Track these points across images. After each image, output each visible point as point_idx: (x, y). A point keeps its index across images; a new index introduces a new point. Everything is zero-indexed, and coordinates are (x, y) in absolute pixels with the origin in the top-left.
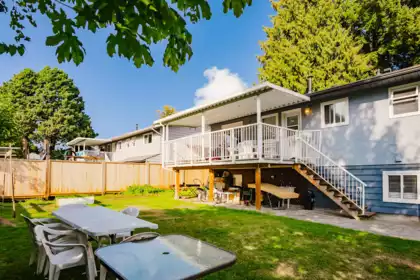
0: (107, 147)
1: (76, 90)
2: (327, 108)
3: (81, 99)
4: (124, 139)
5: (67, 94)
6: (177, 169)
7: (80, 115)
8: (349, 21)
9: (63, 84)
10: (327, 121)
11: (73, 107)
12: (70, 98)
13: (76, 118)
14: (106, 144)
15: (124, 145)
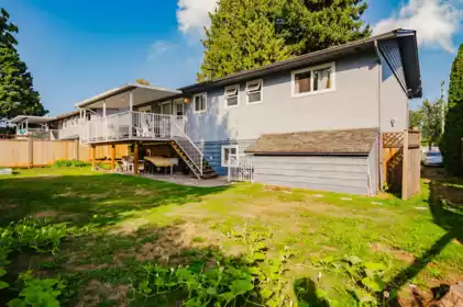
0: (55, 124)
1: (23, 65)
2: (197, 98)
3: (28, 75)
4: (69, 117)
5: (11, 70)
6: (94, 146)
7: (26, 92)
8: (273, 17)
9: (6, 59)
10: (197, 109)
11: (18, 83)
12: (14, 74)
13: (22, 94)
14: (53, 121)
15: (69, 122)
